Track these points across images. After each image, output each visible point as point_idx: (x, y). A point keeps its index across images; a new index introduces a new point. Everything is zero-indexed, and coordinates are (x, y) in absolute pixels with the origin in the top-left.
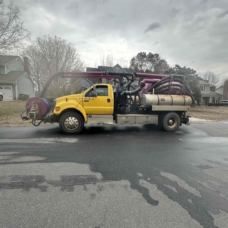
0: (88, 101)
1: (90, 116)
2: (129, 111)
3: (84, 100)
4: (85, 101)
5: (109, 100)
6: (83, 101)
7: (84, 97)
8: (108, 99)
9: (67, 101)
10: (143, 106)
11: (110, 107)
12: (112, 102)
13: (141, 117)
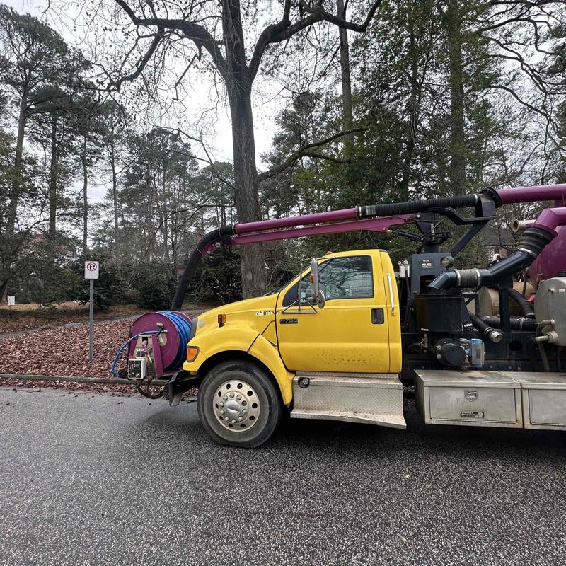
0: (295, 321)
1: (305, 382)
2: (481, 361)
3: (280, 317)
4: (283, 322)
5: (377, 316)
6: (278, 322)
7: (281, 308)
8: (374, 311)
9: (221, 325)
10: (554, 335)
11: (385, 345)
12: (394, 321)
13: (551, 395)
